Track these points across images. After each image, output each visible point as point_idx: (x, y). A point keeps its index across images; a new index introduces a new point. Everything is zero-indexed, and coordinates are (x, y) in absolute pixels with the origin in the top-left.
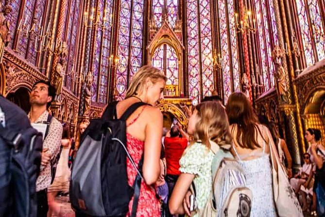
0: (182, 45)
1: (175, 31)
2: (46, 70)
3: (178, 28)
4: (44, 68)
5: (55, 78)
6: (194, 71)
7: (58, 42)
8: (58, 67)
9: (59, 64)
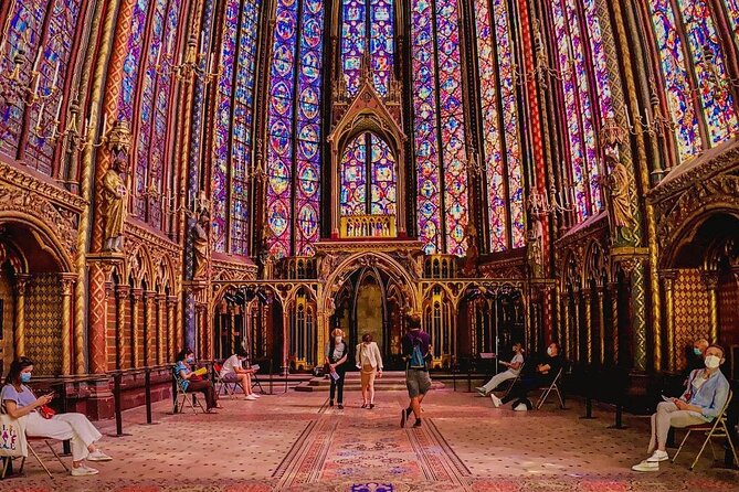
0: (402, 132)
1: (388, 103)
2: (80, 186)
3: (394, 98)
4: (74, 180)
5: (105, 203)
6: (427, 188)
7: (108, 121)
8: (109, 180)
9: (112, 172)
